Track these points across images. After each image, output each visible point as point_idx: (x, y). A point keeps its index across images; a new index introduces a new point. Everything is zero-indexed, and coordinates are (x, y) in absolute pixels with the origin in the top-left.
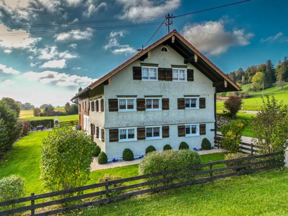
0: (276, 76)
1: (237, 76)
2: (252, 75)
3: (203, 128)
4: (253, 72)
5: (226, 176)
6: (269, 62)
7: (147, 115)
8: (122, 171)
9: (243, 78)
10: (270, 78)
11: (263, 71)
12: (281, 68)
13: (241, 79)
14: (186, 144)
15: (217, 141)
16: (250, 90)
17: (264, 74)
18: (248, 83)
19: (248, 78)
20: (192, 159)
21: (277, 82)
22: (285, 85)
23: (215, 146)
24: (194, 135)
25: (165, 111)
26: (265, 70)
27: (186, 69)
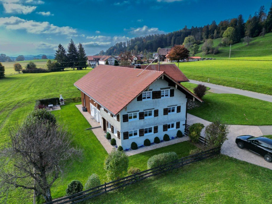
0: (245, 31)
1: (210, 29)
2: (224, 29)
3: (178, 125)
4: (224, 26)
5: (189, 163)
6: (241, 17)
7: (145, 121)
8: (134, 159)
9: (215, 32)
10: (239, 34)
11: (234, 26)
12: (251, 23)
13: (214, 33)
14: (168, 135)
15: (187, 131)
16: (221, 45)
17: (235, 29)
18: (219, 37)
19: (220, 33)
20: (173, 158)
21: (244, 38)
22: (251, 40)
23: (185, 134)
24: (173, 129)
25: (156, 117)
26: (236, 25)
27: (169, 90)
